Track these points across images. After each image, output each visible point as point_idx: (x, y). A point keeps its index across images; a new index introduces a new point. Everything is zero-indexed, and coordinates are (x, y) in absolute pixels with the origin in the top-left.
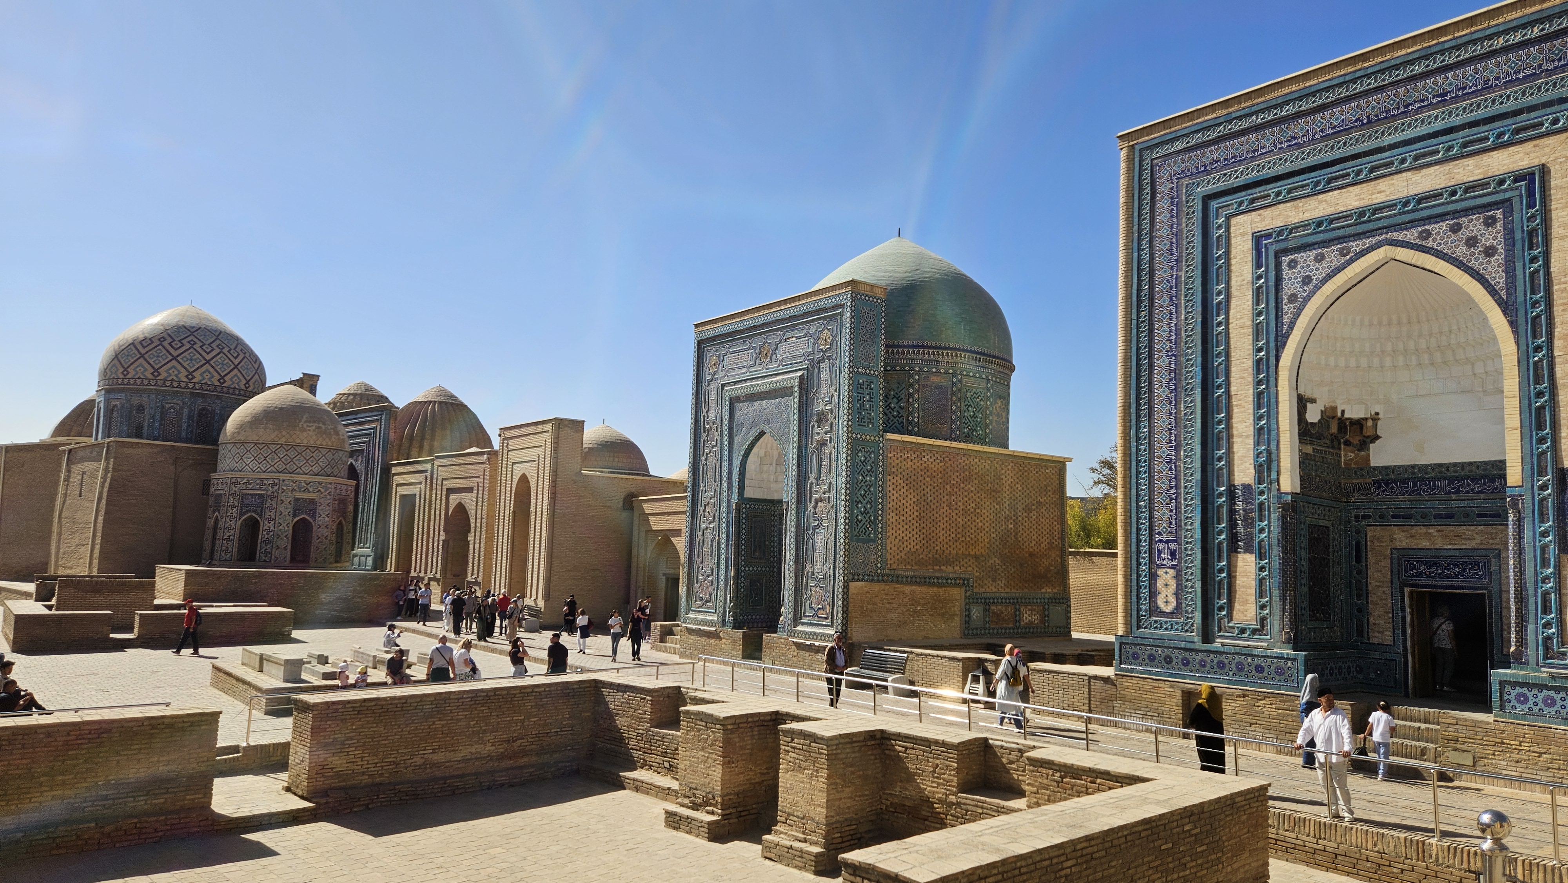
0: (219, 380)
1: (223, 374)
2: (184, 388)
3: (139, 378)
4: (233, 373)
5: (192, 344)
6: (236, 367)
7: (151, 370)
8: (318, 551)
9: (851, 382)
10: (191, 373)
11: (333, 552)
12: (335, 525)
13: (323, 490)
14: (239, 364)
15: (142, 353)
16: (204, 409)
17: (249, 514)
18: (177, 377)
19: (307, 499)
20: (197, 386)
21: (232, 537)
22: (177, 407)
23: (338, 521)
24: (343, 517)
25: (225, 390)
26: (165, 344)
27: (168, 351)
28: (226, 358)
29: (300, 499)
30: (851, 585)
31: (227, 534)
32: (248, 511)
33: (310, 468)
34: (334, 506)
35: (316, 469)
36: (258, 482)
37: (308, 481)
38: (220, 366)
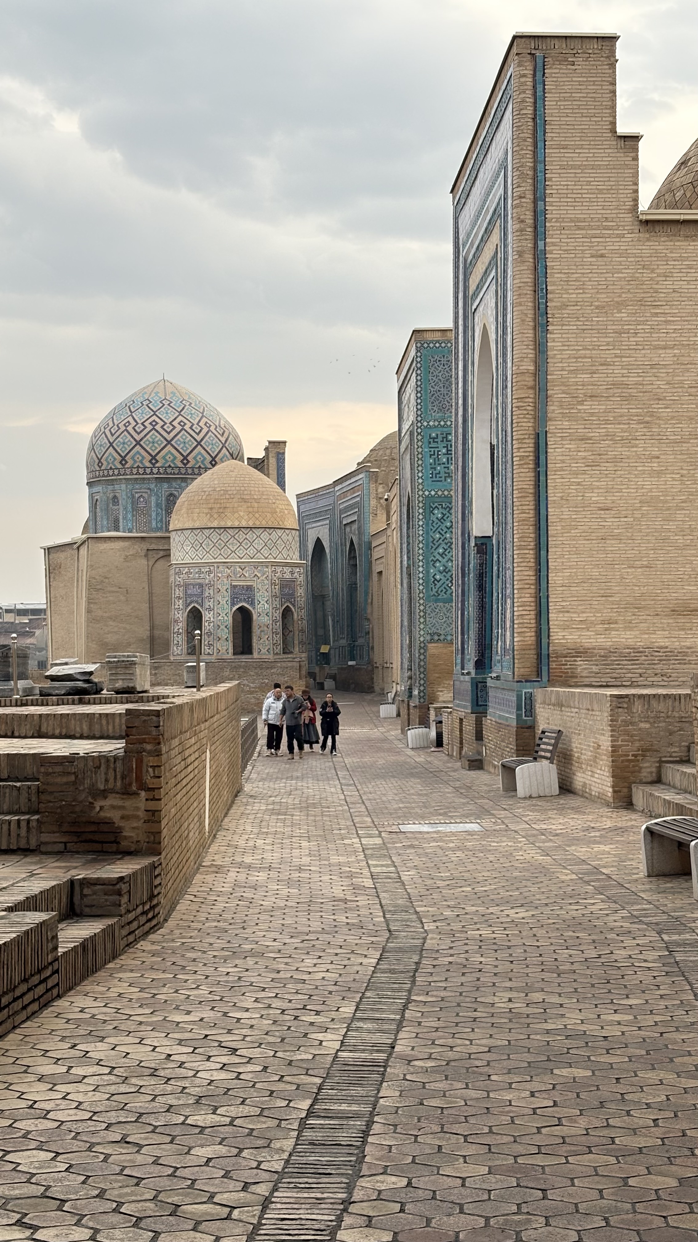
0: (182, 461)
1: (185, 454)
2: (150, 474)
3: (111, 468)
4: (196, 451)
5: (154, 424)
6: (199, 443)
7: (119, 458)
8: (261, 641)
9: (420, 437)
10: (154, 457)
11: (279, 642)
12: (278, 612)
13: (259, 575)
14: (202, 440)
15: (111, 441)
16: (171, 495)
17: (192, 605)
18: (142, 463)
19: (243, 586)
20: (161, 470)
21: (181, 630)
22: (145, 495)
23: (284, 607)
24: (291, 602)
25: (190, 471)
26: (130, 428)
27: (132, 437)
28: (188, 435)
29: (236, 586)
30: (430, 645)
31: (177, 628)
32: (191, 602)
33: (245, 552)
34: (274, 591)
35: (252, 552)
36: (197, 570)
37: (243, 565)
38: (182, 445)
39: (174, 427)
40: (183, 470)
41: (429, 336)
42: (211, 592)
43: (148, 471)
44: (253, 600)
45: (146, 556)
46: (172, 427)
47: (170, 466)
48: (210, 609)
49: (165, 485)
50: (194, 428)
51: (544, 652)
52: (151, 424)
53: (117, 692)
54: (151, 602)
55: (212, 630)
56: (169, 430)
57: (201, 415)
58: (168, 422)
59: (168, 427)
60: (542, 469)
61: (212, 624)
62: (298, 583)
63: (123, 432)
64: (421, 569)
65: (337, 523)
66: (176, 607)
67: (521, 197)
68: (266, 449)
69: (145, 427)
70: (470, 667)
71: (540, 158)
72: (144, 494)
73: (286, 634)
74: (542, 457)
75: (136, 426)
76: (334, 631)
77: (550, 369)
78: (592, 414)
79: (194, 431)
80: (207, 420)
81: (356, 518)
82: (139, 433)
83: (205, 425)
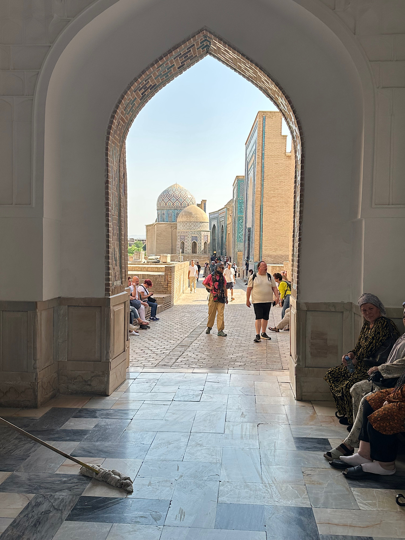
0: (180, 205)
1: (181, 203)
3: (163, 206)
4: (184, 202)
5: (174, 195)
7: (165, 204)
8: (199, 250)
9: (237, 202)
10: (173, 204)
12: (203, 243)
13: (199, 234)
14: (185, 199)
15: (163, 199)
16: (177, 213)
17: (182, 241)
18: (170, 205)
19: (195, 236)
20: (175, 207)
22: (171, 213)
23: (205, 242)
25: (182, 207)
26: (168, 196)
27: (168, 198)
29: (193, 236)
30: (238, 253)
31: (178, 246)
33: (195, 228)
34: (202, 238)
35: (197, 228)
36: (183, 232)
37: (195, 231)
38: (180, 201)
39: (179, 196)
40: (181, 207)
41: (240, 177)
42: (187, 238)
43: (172, 207)
44: (197, 240)
45: (171, 228)
47: (177, 206)
48: (186, 242)
49: (176, 211)
51: (261, 256)
53: (163, 263)
54: (172, 240)
57: (185, 193)
58: (177, 194)
59: (177, 196)
60: (262, 213)
61: (187, 246)
62: (209, 236)
63: (166, 197)
64: (236, 234)
65: (219, 221)
66: (178, 241)
67: (259, 150)
68: (202, 202)
69: (172, 196)
70: (246, 259)
71: (264, 141)
73: (205, 248)
74: (262, 210)
76: (217, 248)
77: (264, 190)
78: (274, 201)
79: (183, 197)
80: (187, 194)
81: (223, 219)
82: (170, 197)
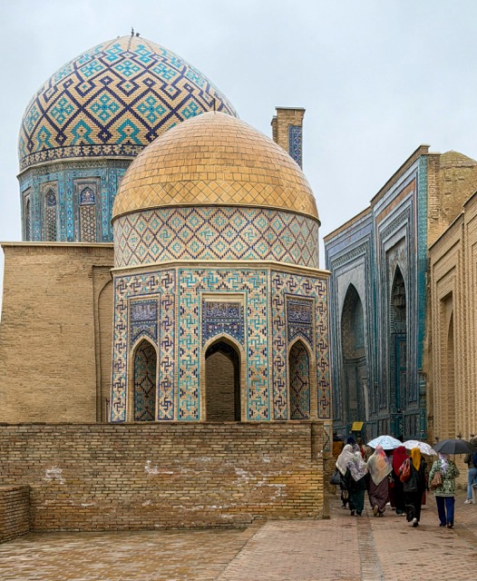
0: (147, 136)
2: (99, 154)
3: (44, 149)
4: (168, 123)
5: (107, 82)
6: (174, 111)
7: (54, 133)
8: (253, 398)
10: (104, 130)
11: (284, 399)
12: (282, 349)
13: (251, 286)
14: (179, 106)
15: (45, 109)
17: (142, 338)
18: (87, 138)
19: (224, 303)
21: (123, 381)
22: (93, 187)
23: (293, 342)
24: (305, 335)
26: (71, 89)
27: (74, 100)
28: (157, 99)
29: (213, 304)
31: (118, 376)
32: (139, 334)
33: (228, 246)
34: (276, 313)
35: (239, 247)
36: (148, 280)
37: (223, 269)
38: (148, 113)
39: (137, 87)
42: (170, 313)
44: (240, 328)
45: (92, 276)
46: (132, 86)
47: (129, 143)
48: (167, 344)
50: (166, 89)
52: (102, 81)
54: (98, 345)
55: (170, 378)
56: (128, 90)
57: (179, 75)
58: (127, 79)
59: (128, 86)
61: (170, 369)
62: (318, 305)
63: (61, 94)
65: (377, 254)
66: (117, 342)
69: (93, 86)
72: (90, 186)
73: (297, 388)
75: (80, 84)
76: (370, 401)
79: (166, 93)
80: (187, 81)
81: (404, 234)
82: (83, 95)
83: (185, 87)
